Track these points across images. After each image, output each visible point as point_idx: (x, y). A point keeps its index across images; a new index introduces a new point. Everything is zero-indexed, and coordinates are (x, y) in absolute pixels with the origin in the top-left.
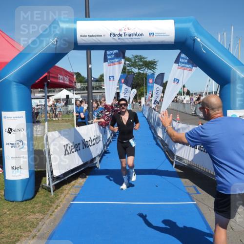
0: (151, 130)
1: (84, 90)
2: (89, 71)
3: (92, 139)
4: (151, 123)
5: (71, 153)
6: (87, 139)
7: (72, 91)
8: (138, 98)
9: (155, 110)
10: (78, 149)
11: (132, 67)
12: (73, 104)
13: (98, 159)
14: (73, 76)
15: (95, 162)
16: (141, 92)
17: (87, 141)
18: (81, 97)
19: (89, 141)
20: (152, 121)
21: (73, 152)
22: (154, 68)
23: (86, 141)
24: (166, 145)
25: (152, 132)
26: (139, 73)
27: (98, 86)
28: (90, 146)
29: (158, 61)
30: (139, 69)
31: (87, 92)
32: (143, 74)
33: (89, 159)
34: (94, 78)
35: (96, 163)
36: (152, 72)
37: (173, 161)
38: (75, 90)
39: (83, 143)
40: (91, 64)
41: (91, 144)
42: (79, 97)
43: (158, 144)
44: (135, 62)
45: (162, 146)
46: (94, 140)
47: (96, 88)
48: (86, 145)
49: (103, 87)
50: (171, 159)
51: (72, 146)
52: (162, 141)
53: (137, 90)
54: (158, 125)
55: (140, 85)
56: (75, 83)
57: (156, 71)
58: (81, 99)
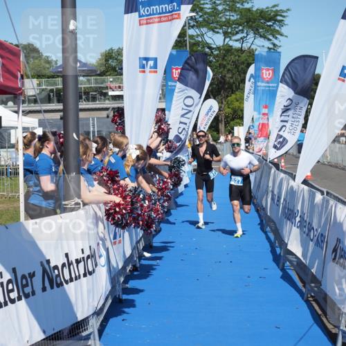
0: (265, 233)
1: (49, 100)
2: (69, 40)
3: (73, 258)
4: (264, 209)
5: (6, 304)
6: (57, 260)
7: (10, 104)
8: (222, 127)
9: (277, 166)
10: (28, 290)
11: (204, 30)
12: (13, 146)
13: (94, 325)
14: (17, 55)
15: (84, 334)
16: (235, 111)
17: (56, 267)
18: (41, 124)
19: (64, 265)
20: (268, 202)
21: (13, 301)
22: (275, 33)
23: (52, 265)
24: (315, 279)
25: (268, 238)
26: (228, 50)
27: (96, 89)
28: (67, 282)
29: (288, 10)
30: (226, 34)
31: (60, 107)
32: (241, 50)
33: (64, 324)
34: (85, 65)
35: (88, 338)
36: (267, 44)
37: (334, 331)
38: (24, 102)
39: (44, 271)
40: (75, 19)
41: (67, 277)
42: (32, 122)
43: (286, 277)
44: (215, 12)
45: (300, 285)
46: (78, 262)
47: (88, 95)
48: (52, 279)
49: (111, 93)
50: (330, 327)
51: (9, 281)
52: (301, 267)
53: (220, 103)
54: (290, 214)
55: (231, 87)
56: (22, 77)
57: (280, 41)
58: (39, 132)
